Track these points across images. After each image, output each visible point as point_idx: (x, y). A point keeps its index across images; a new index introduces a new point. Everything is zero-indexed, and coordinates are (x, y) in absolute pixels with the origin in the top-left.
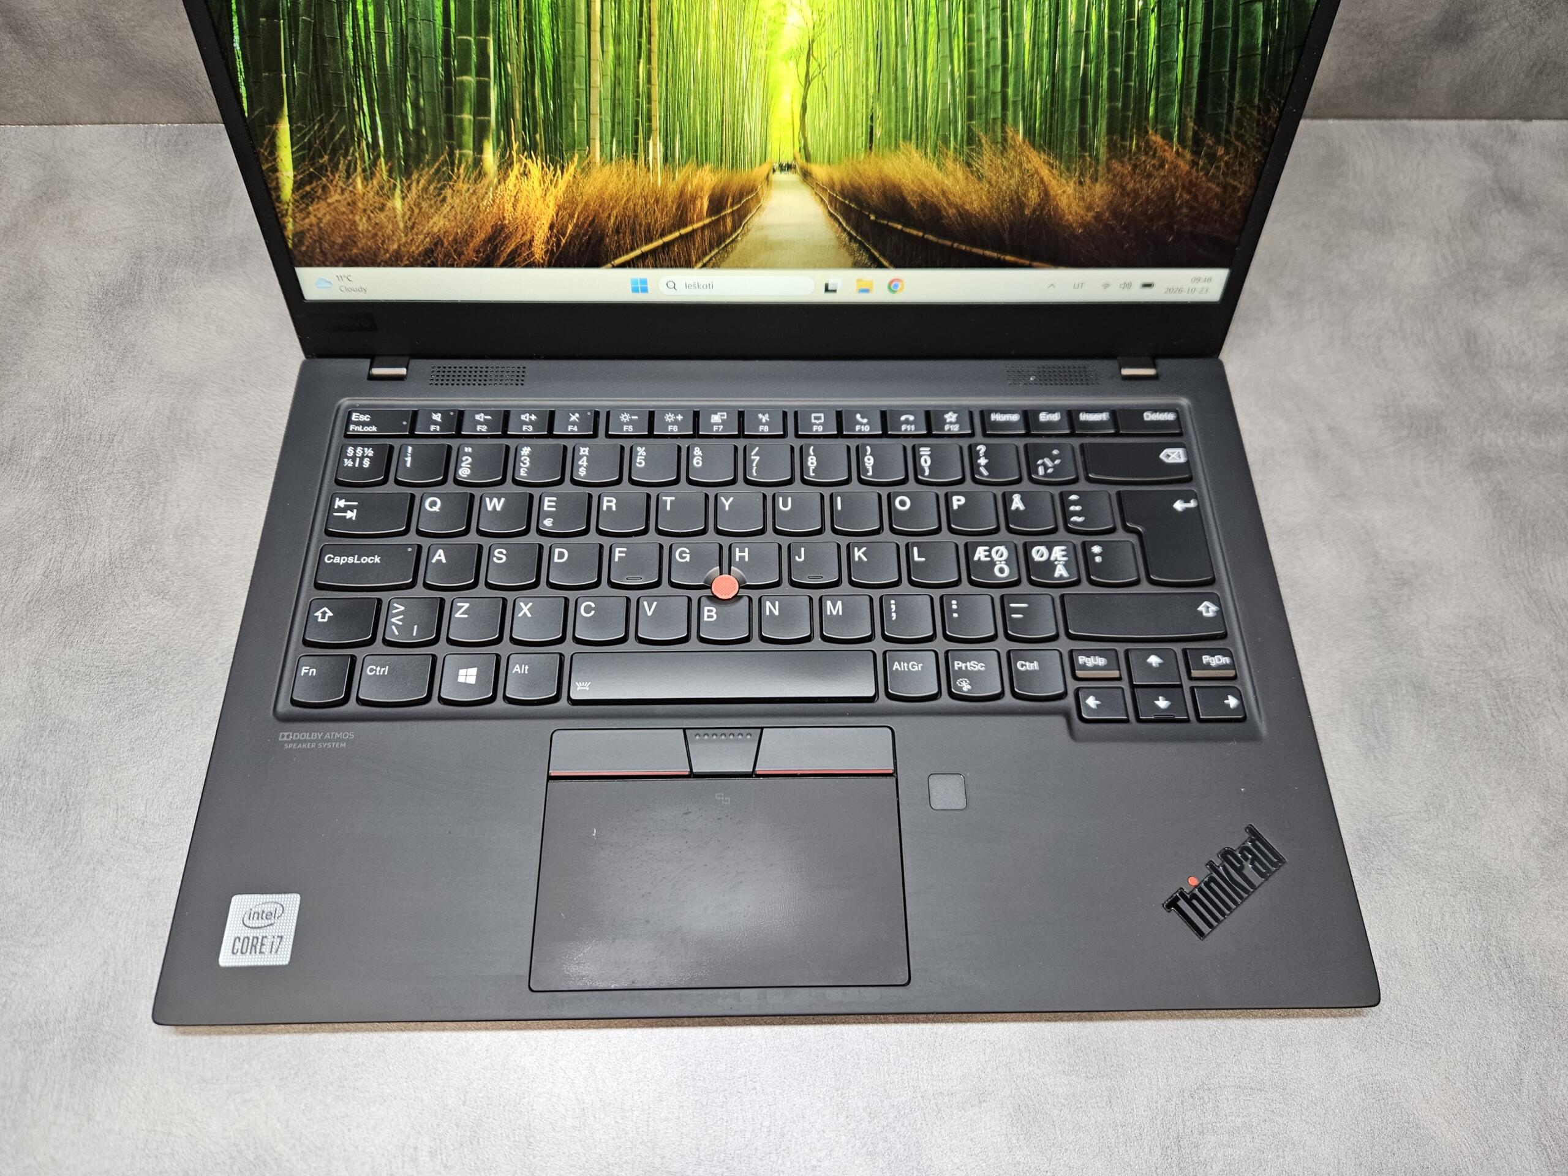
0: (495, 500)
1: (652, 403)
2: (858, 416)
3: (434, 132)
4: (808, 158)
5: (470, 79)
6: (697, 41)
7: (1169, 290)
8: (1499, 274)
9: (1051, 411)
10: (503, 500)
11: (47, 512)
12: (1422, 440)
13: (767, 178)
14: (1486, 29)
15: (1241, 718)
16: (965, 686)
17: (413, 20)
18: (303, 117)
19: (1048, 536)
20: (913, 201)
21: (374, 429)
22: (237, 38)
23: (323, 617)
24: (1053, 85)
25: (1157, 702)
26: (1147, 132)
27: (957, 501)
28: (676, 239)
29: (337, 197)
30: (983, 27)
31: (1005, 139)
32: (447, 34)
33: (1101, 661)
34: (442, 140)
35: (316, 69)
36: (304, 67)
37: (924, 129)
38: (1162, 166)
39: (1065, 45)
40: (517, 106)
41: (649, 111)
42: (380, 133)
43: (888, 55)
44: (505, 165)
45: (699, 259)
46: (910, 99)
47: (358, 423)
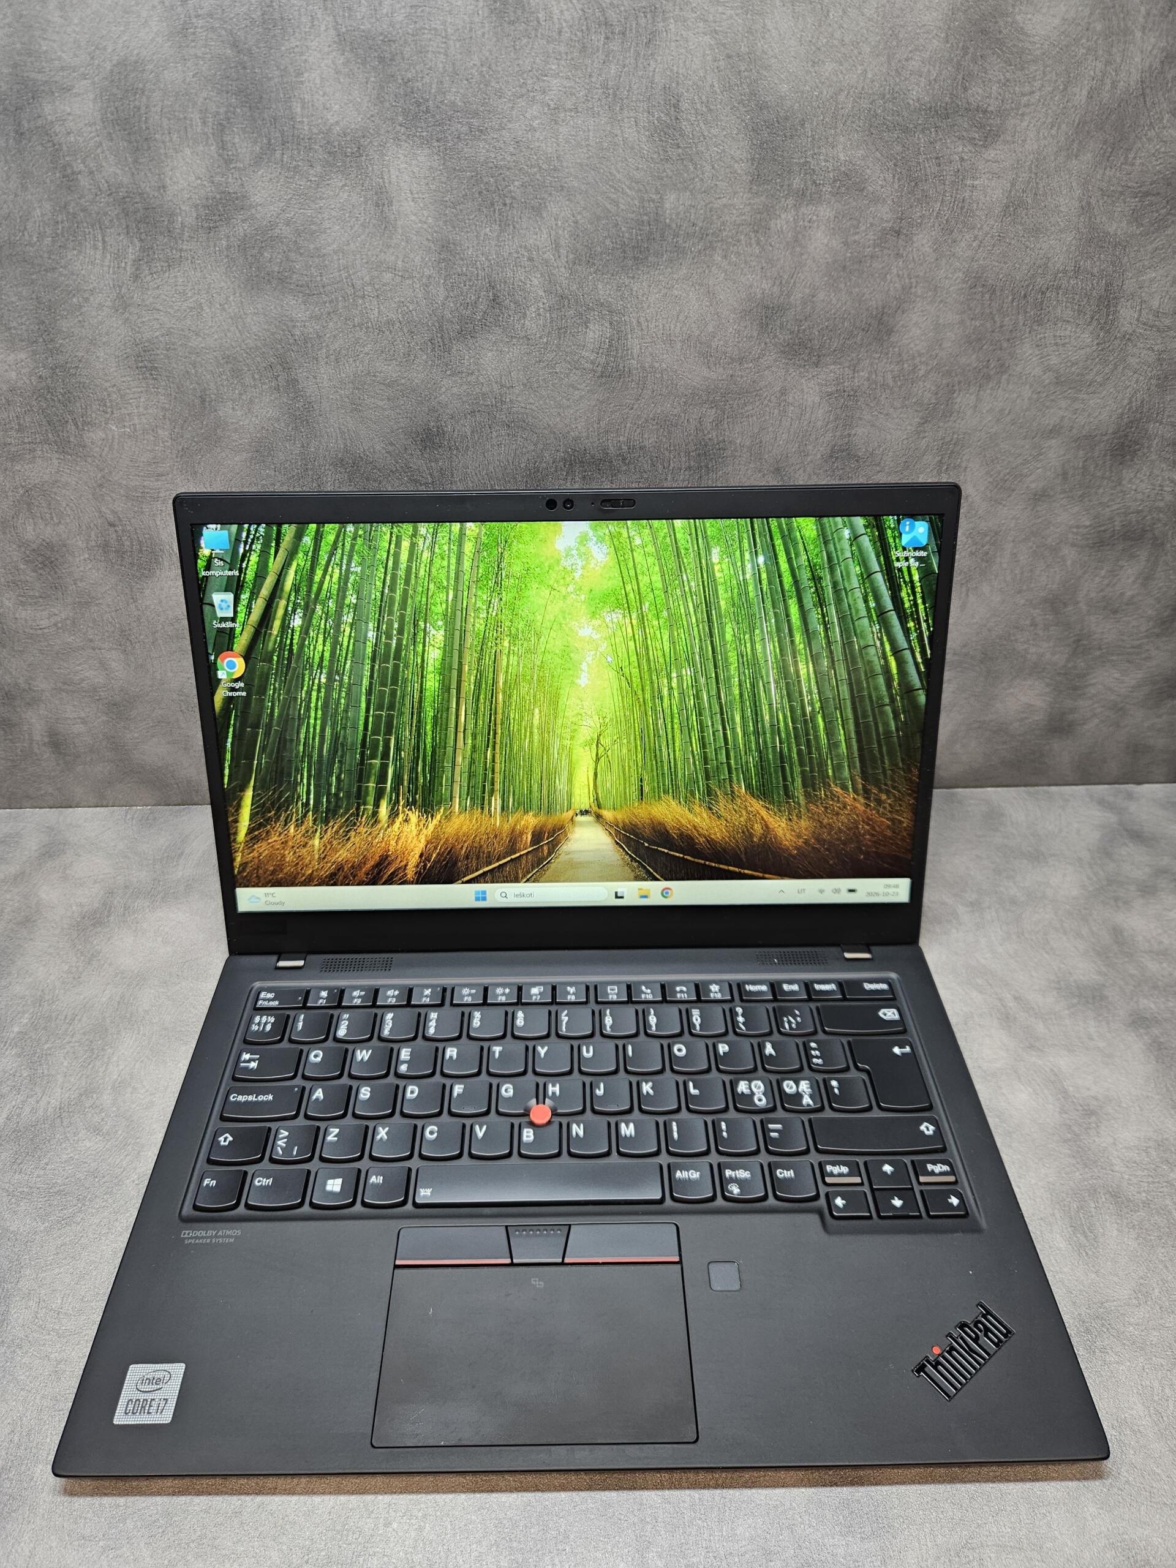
0: (365, 1051)
1: (486, 981)
2: (643, 988)
3: (348, 795)
4: (599, 807)
5: (377, 762)
6: (525, 736)
7: (869, 894)
8: (1133, 888)
9: (790, 982)
10: (370, 1051)
11: (16, 1071)
12: (1091, 1006)
13: (572, 819)
14: (1084, 724)
15: (963, 1213)
16: (735, 1190)
17: (345, 728)
18: (262, 787)
19: (795, 1075)
20: (674, 834)
21: (277, 1003)
22: (230, 740)
23: (225, 1141)
24: (761, 758)
25: (893, 1201)
26: (830, 786)
27: (723, 1048)
28: (508, 862)
29: (275, 838)
30: (710, 724)
31: (733, 792)
32: (365, 736)
33: (845, 1170)
34: (353, 800)
35: (277, 757)
36: (270, 756)
37: (677, 787)
38: (845, 807)
39: (764, 733)
40: (406, 777)
41: (493, 779)
42: (312, 796)
43: (649, 741)
44: (393, 814)
45: (524, 876)
46: (666, 768)
47: (264, 1000)
